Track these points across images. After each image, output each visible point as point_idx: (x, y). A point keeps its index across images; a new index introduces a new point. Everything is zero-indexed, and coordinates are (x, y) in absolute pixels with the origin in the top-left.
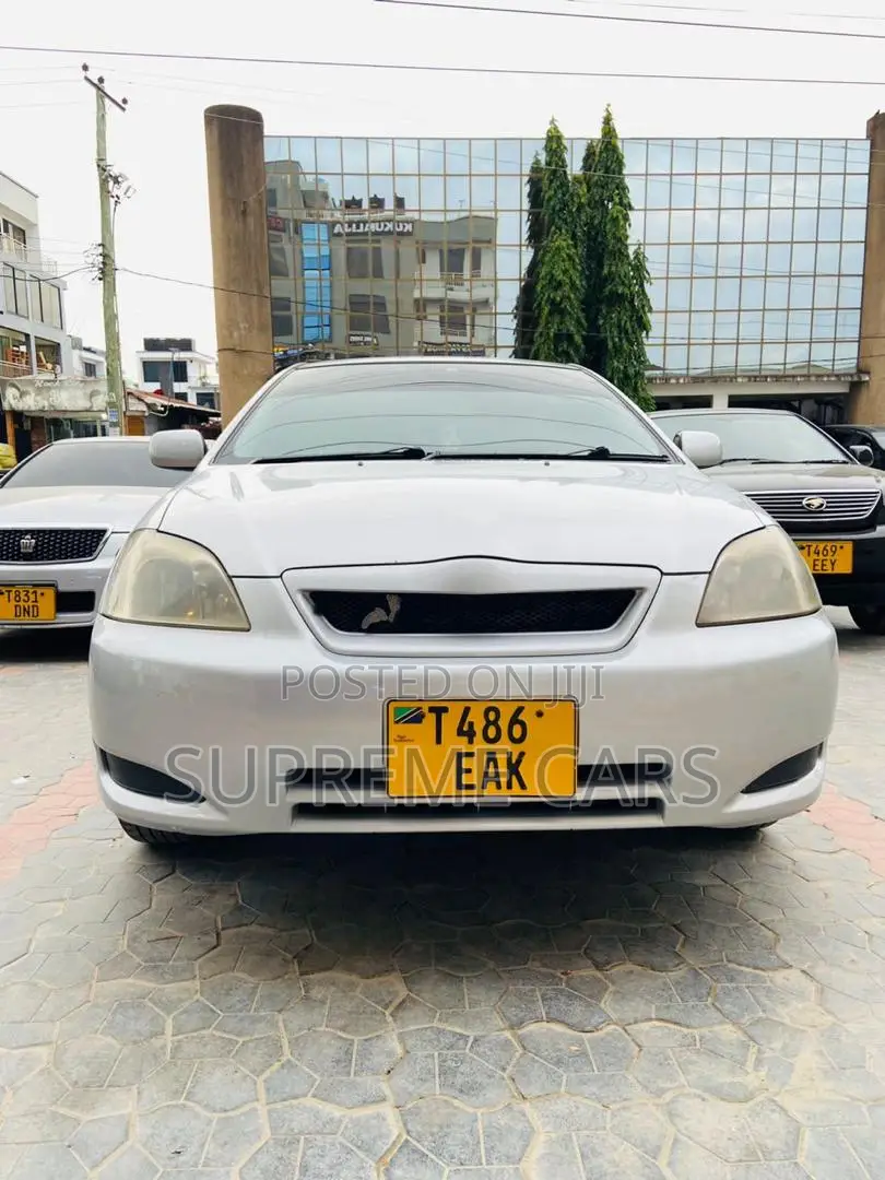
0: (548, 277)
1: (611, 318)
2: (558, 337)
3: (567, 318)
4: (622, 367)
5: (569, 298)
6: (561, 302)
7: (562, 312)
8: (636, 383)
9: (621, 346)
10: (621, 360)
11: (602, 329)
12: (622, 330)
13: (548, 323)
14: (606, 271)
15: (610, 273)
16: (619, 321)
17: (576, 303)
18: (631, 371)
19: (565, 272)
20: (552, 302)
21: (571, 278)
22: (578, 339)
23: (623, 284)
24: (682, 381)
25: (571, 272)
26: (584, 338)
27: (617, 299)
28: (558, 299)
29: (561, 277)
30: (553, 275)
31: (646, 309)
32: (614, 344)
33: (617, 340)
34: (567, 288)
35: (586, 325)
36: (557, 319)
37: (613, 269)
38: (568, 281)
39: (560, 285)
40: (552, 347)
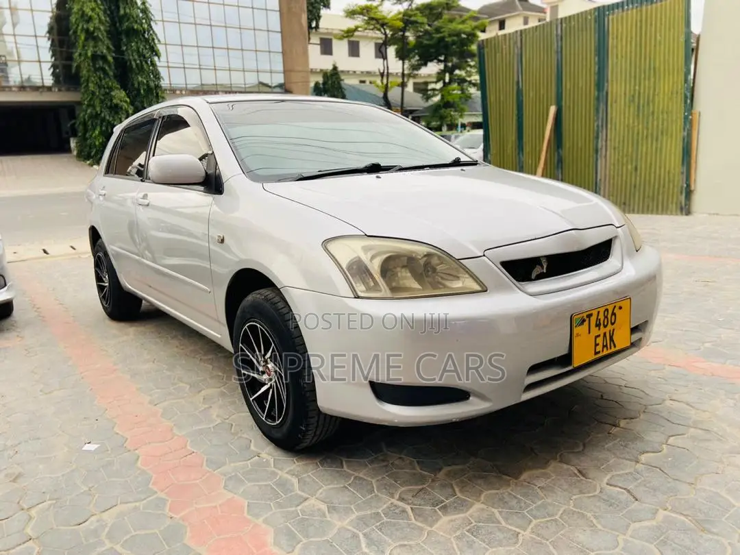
0: (80, 13)
1: (132, 47)
2: (95, 57)
3: (100, 43)
4: (145, 81)
5: (100, 29)
6: (93, 32)
7: (96, 39)
8: (157, 94)
9: (142, 66)
10: (144, 76)
11: (126, 53)
12: (141, 55)
13: (84, 46)
14: (122, 12)
15: (126, 14)
16: (138, 48)
17: (105, 34)
18: (152, 84)
19: (93, 10)
20: (87, 31)
21: (98, 15)
22: (110, 58)
23: (136, 22)
24: (184, 92)
25: (97, 10)
26: (114, 58)
27: (134, 33)
28: (92, 29)
29: (90, 13)
30: (83, 12)
31: (156, 41)
32: (137, 65)
33: (138, 62)
34: (97, 21)
35: (113, 49)
36: (91, 43)
37: (128, 11)
38: (96, 16)
39: (90, 19)
40: (91, 64)
